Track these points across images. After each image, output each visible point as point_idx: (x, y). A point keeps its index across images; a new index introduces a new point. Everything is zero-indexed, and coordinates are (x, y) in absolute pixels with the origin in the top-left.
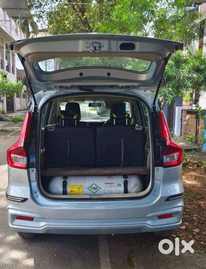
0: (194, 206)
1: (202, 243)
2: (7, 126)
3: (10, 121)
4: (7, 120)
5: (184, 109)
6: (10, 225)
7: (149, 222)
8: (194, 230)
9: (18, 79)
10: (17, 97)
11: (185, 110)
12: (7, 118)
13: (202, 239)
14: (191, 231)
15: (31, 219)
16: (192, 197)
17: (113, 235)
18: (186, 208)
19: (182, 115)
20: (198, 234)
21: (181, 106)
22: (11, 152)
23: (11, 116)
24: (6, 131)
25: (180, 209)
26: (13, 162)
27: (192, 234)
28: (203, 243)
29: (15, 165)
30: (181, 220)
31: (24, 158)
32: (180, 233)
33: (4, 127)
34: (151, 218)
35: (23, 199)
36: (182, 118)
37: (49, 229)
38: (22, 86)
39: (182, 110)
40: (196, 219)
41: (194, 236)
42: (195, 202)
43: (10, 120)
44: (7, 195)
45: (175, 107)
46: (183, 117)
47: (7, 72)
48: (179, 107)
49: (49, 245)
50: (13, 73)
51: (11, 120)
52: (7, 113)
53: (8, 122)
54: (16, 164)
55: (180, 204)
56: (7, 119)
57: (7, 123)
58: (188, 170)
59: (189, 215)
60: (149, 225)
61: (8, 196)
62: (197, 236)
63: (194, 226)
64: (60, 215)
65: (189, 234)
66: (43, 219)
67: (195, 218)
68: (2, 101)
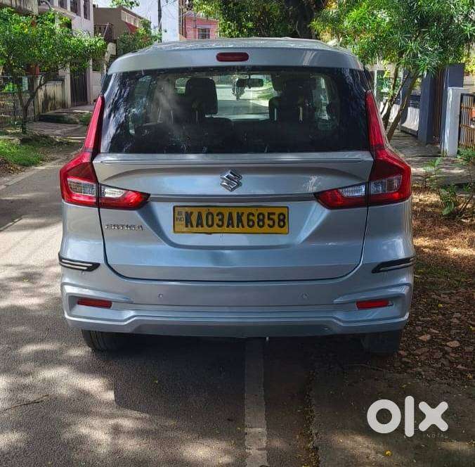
0: (458, 298)
1: (460, 367)
2: (71, 133)
3: (77, 123)
4: (71, 121)
5: (465, 92)
6: (67, 316)
7: (340, 315)
8: (448, 344)
9: (98, 29)
10: (94, 70)
11: (467, 95)
12: (72, 117)
13: (461, 360)
14: (441, 345)
15: (105, 304)
16: (457, 281)
17: (267, 338)
18: (439, 301)
19: (461, 108)
20: (455, 350)
21: (462, 85)
22: (69, 173)
23: (82, 113)
24: (68, 143)
25: (404, 291)
26: (71, 193)
27: (442, 350)
28: (464, 368)
29: (75, 198)
30: (408, 314)
31: (93, 186)
32: (418, 348)
33: (65, 135)
34: (341, 306)
35: (91, 265)
36: (461, 112)
37: (140, 325)
38: (105, 46)
39: (462, 95)
40: (458, 322)
41: (447, 353)
42: (462, 290)
43: (78, 121)
44: (61, 258)
45: (446, 88)
46: (464, 111)
47: (73, 15)
48: (455, 88)
49: (145, 363)
50: (86, 16)
51: (80, 121)
52: (73, 105)
53: (72, 125)
54: (77, 196)
55: (404, 280)
56: (72, 119)
57: (70, 128)
58: (459, 225)
59: (444, 315)
60: (340, 320)
61: (63, 261)
62: (453, 355)
63: (450, 336)
64: (161, 296)
65: (435, 351)
66: (129, 303)
67: (455, 321)
68: (63, 80)
